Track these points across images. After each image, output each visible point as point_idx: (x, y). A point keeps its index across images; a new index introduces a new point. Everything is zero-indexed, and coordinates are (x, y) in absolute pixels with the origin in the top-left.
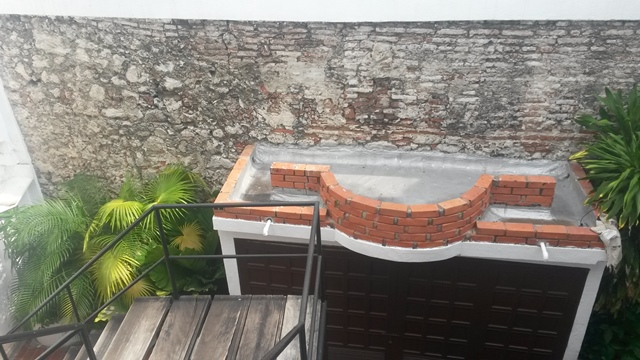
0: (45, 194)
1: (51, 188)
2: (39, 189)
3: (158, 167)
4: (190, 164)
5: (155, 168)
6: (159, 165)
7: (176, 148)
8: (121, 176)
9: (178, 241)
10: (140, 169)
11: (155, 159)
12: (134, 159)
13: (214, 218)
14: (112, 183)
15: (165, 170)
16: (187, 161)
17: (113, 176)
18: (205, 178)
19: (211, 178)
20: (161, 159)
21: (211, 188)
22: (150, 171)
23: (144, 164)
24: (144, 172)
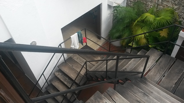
0: (127, 3)
1: (129, 2)
2: (126, 2)
3: (164, 6)
4: (176, 8)
5: (163, 6)
6: (165, 6)
7: (174, 2)
8: (151, 5)
9: (160, 32)
10: (158, 5)
11: (165, 3)
12: (158, 1)
13: (181, 31)
14: (147, 6)
15: (167, 8)
16: (176, 7)
17: (149, 4)
18: (179, 15)
19: (181, 16)
20: (167, 4)
21: (179, 19)
22: (161, 7)
23: (160, 4)
24: (159, 6)
